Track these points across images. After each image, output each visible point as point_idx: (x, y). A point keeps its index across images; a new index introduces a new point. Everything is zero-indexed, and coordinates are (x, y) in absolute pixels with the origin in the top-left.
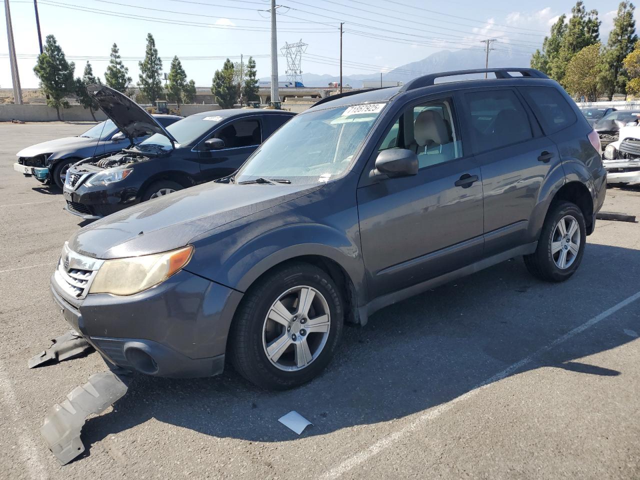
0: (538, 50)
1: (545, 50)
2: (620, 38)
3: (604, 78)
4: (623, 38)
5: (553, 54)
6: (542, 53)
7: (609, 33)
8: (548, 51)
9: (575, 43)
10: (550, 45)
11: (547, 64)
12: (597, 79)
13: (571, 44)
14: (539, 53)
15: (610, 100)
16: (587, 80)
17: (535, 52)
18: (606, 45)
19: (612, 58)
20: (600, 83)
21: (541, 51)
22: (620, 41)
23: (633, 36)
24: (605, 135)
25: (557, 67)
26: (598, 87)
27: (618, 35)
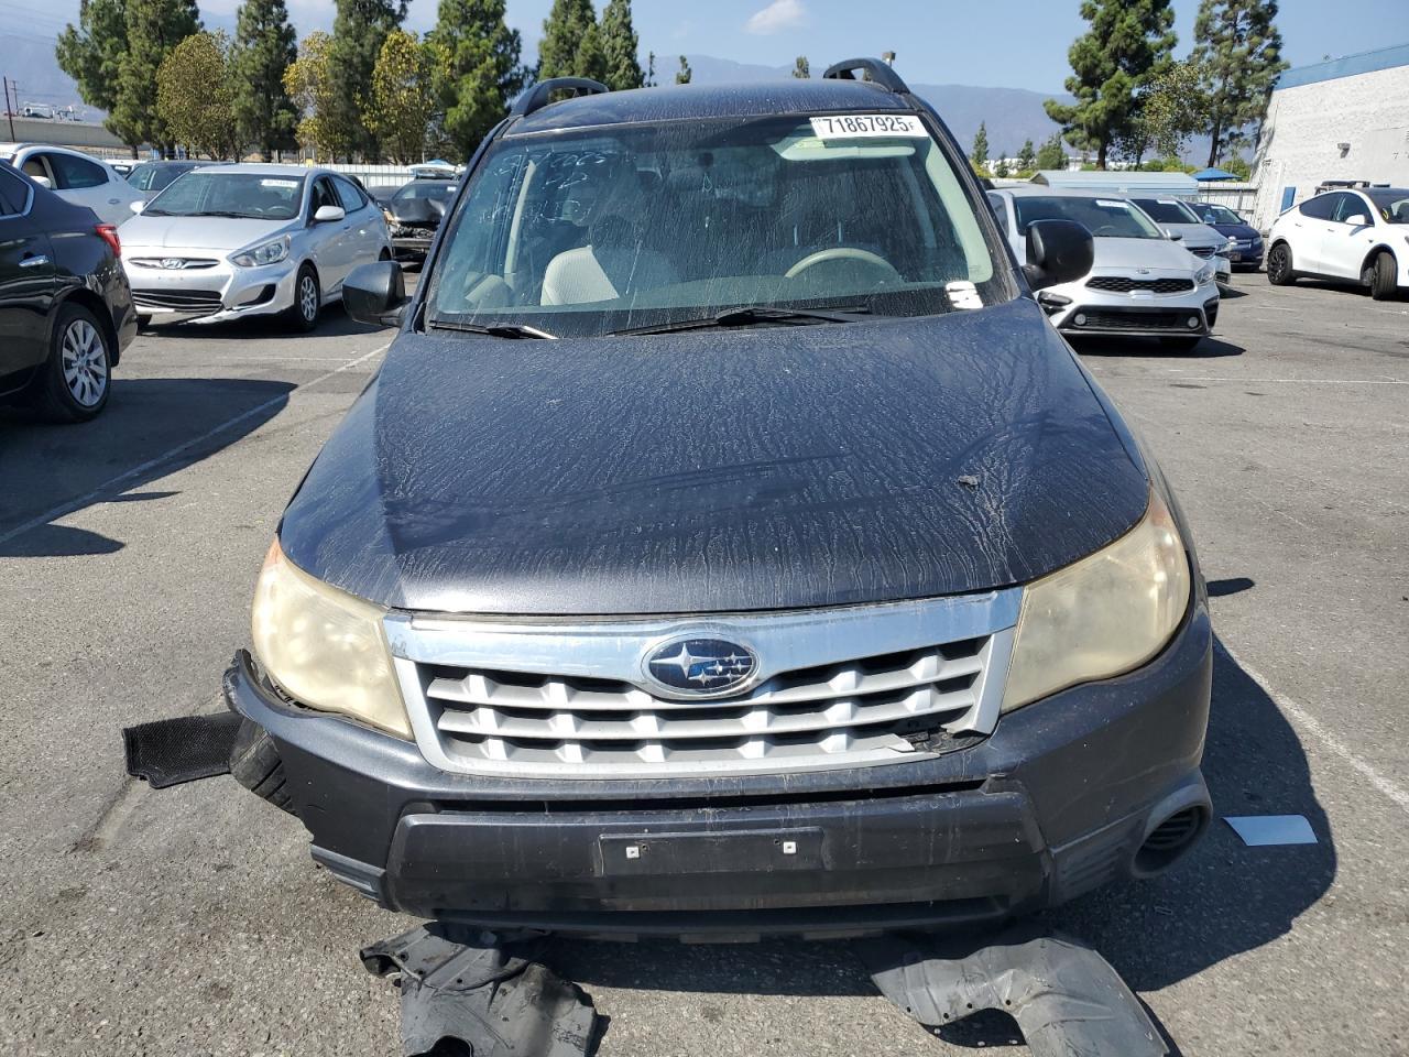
0: (69, 26)
1: (88, 28)
2: (260, 27)
3: (247, 112)
4: (267, 28)
5: (110, 41)
6: (82, 34)
7: (235, 13)
8: (96, 33)
9: (160, 23)
10: (99, 18)
11: (100, 65)
12: (234, 112)
13: (153, 24)
14: (73, 33)
15: (269, 159)
16: (212, 111)
17: (64, 31)
18: (234, 37)
19: (255, 68)
20: (242, 120)
21: (77, 27)
22: (263, 35)
23: (284, 26)
24: (419, 230)
25: (133, 73)
26: (238, 129)
27: (255, 19)
